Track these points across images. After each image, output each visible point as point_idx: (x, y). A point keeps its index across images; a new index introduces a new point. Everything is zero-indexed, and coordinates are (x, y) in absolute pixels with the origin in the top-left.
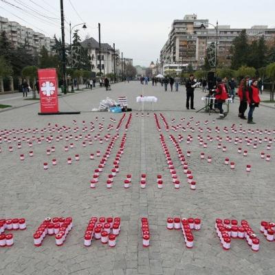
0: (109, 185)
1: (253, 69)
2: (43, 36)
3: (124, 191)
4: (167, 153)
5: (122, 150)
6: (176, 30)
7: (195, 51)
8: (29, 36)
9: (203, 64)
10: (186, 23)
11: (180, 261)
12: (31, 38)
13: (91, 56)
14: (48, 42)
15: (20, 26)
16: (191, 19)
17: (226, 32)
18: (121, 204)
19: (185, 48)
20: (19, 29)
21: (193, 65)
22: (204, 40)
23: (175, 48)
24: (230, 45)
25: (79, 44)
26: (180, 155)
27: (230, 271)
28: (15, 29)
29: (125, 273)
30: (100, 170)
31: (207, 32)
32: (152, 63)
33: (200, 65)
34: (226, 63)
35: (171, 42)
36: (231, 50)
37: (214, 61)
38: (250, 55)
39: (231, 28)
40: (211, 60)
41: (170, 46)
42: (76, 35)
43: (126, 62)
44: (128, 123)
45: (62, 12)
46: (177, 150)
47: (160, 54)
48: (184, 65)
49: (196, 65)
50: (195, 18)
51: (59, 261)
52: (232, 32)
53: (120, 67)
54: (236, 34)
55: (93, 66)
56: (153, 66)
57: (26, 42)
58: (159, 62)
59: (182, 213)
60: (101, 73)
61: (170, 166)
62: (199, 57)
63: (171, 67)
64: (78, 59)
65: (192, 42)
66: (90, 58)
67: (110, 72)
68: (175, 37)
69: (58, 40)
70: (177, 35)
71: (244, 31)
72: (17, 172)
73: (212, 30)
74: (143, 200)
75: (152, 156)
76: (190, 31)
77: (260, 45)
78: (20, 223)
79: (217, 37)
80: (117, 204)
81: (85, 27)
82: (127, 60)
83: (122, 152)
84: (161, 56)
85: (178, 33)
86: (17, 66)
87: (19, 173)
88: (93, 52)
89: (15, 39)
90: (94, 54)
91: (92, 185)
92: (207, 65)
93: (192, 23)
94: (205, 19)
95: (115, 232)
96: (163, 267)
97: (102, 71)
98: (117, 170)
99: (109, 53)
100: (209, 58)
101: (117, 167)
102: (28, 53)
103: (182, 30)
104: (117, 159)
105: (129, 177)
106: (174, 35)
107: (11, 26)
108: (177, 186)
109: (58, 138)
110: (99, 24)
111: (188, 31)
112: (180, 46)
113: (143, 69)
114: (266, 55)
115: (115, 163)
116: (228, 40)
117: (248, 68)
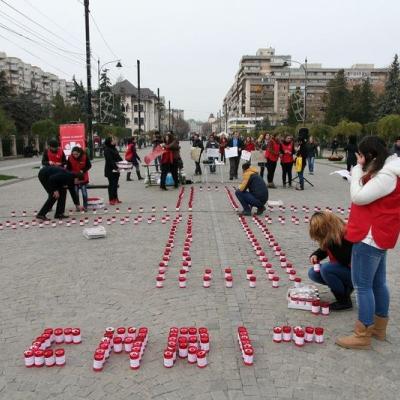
0: (182, 284)
1: (358, 124)
2: (54, 78)
3: (203, 290)
4: (255, 241)
5: (190, 237)
6: (246, 69)
7: (273, 99)
8: (36, 77)
9: (285, 117)
10: (260, 60)
11: (297, 380)
12: (38, 80)
13: (125, 105)
14: (63, 85)
15: (23, 63)
16: (266, 55)
17: (316, 73)
18: (204, 308)
19: (258, 95)
20: (21, 68)
21: (270, 119)
22: (285, 84)
23: (244, 94)
24: (322, 91)
25: (109, 89)
26: (272, 243)
27: (366, 391)
28: (15, 68)
29: (227, 396)
30: (166, 263)
31: (289, 72)
32: (212, 116)
33: (281, 119)
34: (317, 115)
35: (238, 87)
36: (324, 98)
37: (302, 112)
38: (351, 105)
39: (323, 67)
40: (299, 111)
41: (237, 92)
42: (104, 76)
43: (175, 115)
44: (191, 200)
45: (88, 44)
46: (267, 236)
47: (222, 103)
48: (258, 119)
49: (275, 119)
50: (272, 53)
51: (135, 382)
52: (324, 73)
53: (166, 122)
54: (329, 76)
55: (128, 120)
56: (213, 120)
57: (33, 86)
58: (222, 115)
59: (288, 319)
60: (140, 130)
61: (261, 258)
62: (279, 108)
63: (239, 122)
64: (109, 110)
65: (268, 86)
66: (123, 109)
67: (153, 128)
68: (245, 80)
69: (79, 83)
70: (246, 77)
71: (342, 72)
72: (48, 267)
73: (296, 70)
74: (233, 303)
75: (232, 244)
76: (266, 72)
77: (364, 91)
78: (74, 334)
79: (303, 80)
80: (198, 309)
81: (119, 65)
82: (176, 111)
83: (191, 239)
84: (225, 105)
85: (249, 74)
86: (21, 120)
87: (51, 269)
88: (128, 101)
89: (15, 82)
90: (130, 103)
91: (159, 284)
92: (292, 119)
93: (268, 60)
94: (286, 54)
95: (205, 347)
96: (276, 388)
97: (142, 127)
98: (189, 263)
99: (150, 102)
100: (296, 109)
101: (189, 259)
102: (35, 101)
103: (253, 70)
104: (187, 249)
105: (208, 272)
106: (243, 76)
107: (9, 64)
108: (275, 283)
109: (96, 221)
110: (138, 62)
111: (262, 71)
112: (251, 92)
113: (199, 124)
114: (373, 105)
115: (185, 255)
116: (320, 84)
117: (351, 123)
